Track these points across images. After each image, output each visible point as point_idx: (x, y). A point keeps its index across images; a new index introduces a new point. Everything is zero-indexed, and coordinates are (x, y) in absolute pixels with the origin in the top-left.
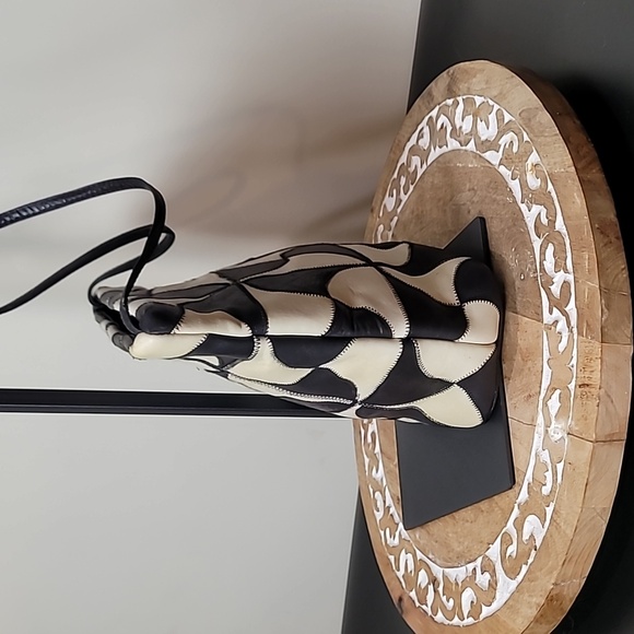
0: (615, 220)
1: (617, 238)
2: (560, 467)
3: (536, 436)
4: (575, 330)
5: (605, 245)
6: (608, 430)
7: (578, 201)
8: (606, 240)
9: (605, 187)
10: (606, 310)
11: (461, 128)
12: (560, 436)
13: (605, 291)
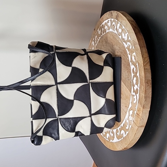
0: (151, 79)
1: (150, 84)
2: (130, 126)
3: (126, 116)
4: (138, 101)
5: (147, 86)
6: (142, 125)
7: (143, 73)
8: (148, 85)
9: (150, 70)
10: (145, 101)
11: (118, 30)
12: (131, 119)
13: (146, 97)
